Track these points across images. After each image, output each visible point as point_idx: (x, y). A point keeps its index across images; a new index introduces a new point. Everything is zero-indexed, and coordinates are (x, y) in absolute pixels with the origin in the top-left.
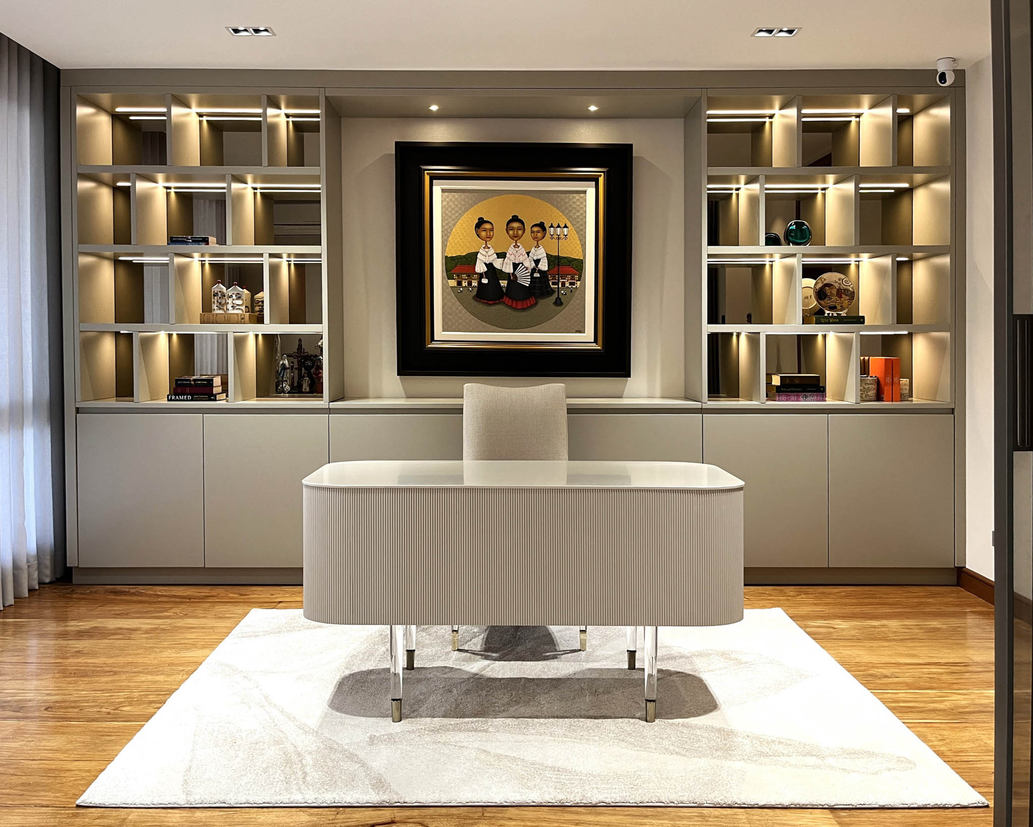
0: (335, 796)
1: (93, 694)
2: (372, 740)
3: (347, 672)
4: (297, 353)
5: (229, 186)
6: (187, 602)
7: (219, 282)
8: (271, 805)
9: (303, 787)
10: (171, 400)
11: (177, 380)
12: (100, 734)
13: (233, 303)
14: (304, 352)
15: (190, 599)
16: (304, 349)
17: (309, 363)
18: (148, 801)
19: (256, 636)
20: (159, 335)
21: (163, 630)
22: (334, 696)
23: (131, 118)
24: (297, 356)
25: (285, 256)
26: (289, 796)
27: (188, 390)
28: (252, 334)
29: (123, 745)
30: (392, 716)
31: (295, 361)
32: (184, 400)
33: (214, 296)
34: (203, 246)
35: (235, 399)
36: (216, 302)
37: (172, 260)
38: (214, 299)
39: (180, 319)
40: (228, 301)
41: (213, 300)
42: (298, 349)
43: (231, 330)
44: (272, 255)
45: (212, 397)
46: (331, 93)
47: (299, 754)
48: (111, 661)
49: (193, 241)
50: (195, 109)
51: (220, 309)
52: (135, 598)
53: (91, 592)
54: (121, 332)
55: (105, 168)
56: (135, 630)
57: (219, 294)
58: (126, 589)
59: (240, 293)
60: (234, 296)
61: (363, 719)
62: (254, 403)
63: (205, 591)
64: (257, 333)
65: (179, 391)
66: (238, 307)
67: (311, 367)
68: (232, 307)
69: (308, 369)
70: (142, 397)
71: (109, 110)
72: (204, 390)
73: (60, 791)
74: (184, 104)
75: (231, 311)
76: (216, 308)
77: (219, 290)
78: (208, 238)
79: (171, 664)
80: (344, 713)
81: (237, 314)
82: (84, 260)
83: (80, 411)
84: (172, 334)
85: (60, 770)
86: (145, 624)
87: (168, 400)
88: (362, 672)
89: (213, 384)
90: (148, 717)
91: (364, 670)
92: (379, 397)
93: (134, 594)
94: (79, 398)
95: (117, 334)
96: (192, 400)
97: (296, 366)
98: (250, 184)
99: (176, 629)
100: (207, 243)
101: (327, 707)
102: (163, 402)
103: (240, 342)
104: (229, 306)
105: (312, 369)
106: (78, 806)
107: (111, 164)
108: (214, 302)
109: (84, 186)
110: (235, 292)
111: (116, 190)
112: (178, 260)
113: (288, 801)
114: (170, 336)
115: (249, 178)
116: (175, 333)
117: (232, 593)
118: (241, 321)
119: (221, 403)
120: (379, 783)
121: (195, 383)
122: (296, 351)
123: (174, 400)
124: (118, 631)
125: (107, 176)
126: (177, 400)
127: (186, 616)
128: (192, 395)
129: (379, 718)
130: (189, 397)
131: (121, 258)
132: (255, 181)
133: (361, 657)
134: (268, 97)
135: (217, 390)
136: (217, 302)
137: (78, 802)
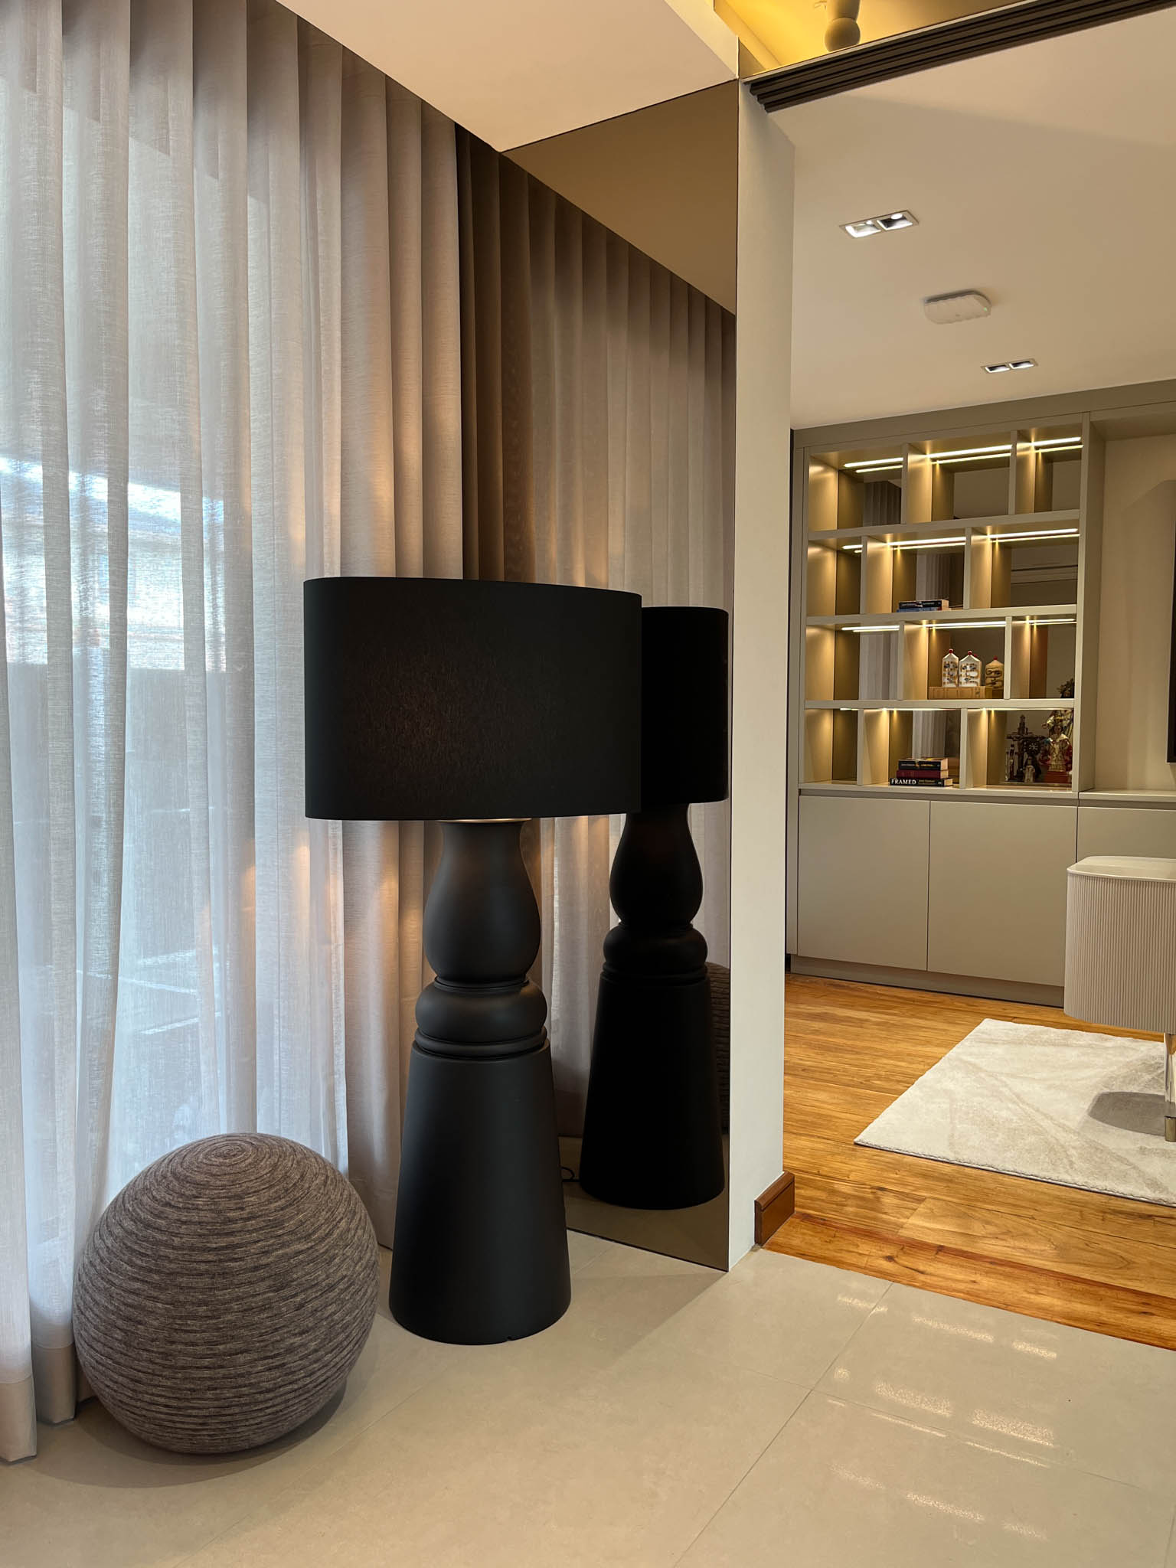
0: (1107, 1185)
1: (843, 1066)
2: (1143, 1151)
3: (1106, 1090)
4: (1019, 733)
5: (969, 539)
6: (911, 1004)
7: (951, 652)
8: (1039, 1179)
9: (1070, 1171)
10: (894, 784)
11: (900, 763)
12: (859, 1097)
13: (967, 676)
14: (1027, 733)
15: (914, 1001)
16: (1027, 729)
17: (1034, 747)
18: (919, 1151)
19: (995, 1043)
20: (881, 712)
21: (893, 1025)
22: (1094, 1107)
23: (858, 471)
24: (1018, 738)
25: (1028, 618)
26: (1057, 1175)
27: (912, 773)
28: (986, 709)
29: (883, 1109)
30: (1165, 1135)
31: (1016, 743)
32: (908, 785)
33: (945, 667)
34: (935, 611)
35: (967, 786)
36: (947, 675)
37: (902, 628)
38: (945, 670)
39: (908, 695)
40: (960, 673)
41: (943, 672)
42: (1019, 729)
43: (965, 706)
44: (1015, 618)
45: (938, 782)
46: (1097, 417)
47: (1063, 1147)
48: (849, 1043)
49: (924, 606)
50: (929, 456)
51: (951, 682)
52: (857, 993)
53: (811, 982)
54: (842, 709)
55: (831, 533)
56: (867, 1020)
57: (951, 665)
58: (845, 983)
59: (975, 663)
60: (968, 667)
61: (1131, 1132)
62: (984, 790)
63: (928, 996)
64: (990, 709)
65: (903, 774)
66: (972, 680)
67: (1037, 752)
68: (966, 679)
69: (1032, 754)
70: (864, 781)
71: (837, 467)
72: (928, 774)
73: (836, 1131)
74: (918, 450)
75: (964, 685)
76: (946, 681)
77: (950, 660)
78: (941, 602)
79: (909, 1055)
80: (1107, 1123)
81: (972, 688)
82: (810, 632)
83: (802, 792)
84: (893, 711)
85: (830, 1116)
86: (873, 1017)
87: (891, 784)
88: (1123, 1094)
89: (940, 767)
90: (901, 1093)
91: (1127, 1091)
92: (1142, 789)
93: (852, 989)
94: (801, 779)
95: (836, 712)
96: (916, 785)
97: (1016, 750)
98: (989, 536)
99: (909, 1027)
100: (940, 609)
101: (1086, 1114)
102: (885, 786)
103: (974, 719)
104: (962, 679)
105: (1037, 754)
106: (856, 1144)
107: (836, 528)
108: (945, 675)
109: (812, 551)
110: (969, 663)
111: (840, 553)
112: (908, 627)
113: (1057, 1179)
114: (891, 713)
115: (989, 529)
116: (895, 710)
117: (960, 1003)
118: (976, 695)
119: (949, 789)
120: (1154, 1184)
121: (920, 766)
122: (1017, 731)
123: (897, 785)
124: (848, 1020)
125: (832, 541)
126: (901, 785)
127: (913, 1016)
128: (917, 779)
129: (1149, 1135)
130: (914, 781)
131: (844, 629)
132: (993, 533)
133: (1121, 1080)
134: (1019, 431)
135: (944, 774)
136: (949, 674)
137: (856, 1140)
